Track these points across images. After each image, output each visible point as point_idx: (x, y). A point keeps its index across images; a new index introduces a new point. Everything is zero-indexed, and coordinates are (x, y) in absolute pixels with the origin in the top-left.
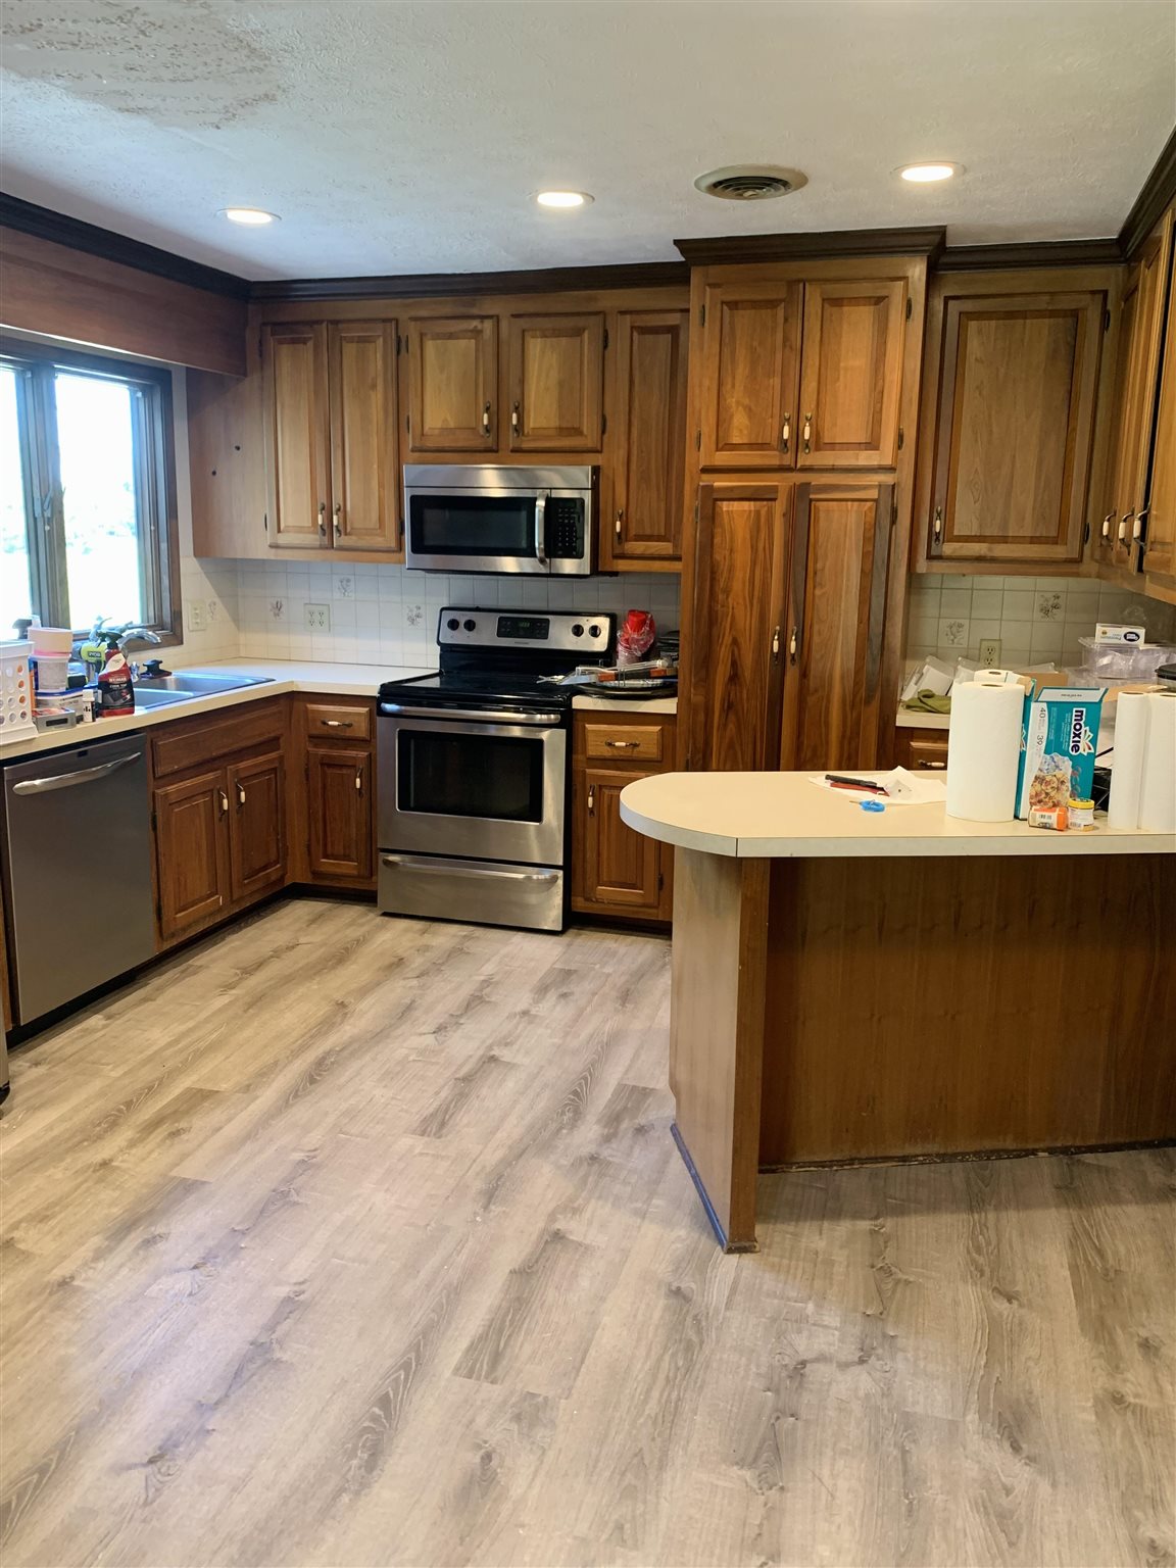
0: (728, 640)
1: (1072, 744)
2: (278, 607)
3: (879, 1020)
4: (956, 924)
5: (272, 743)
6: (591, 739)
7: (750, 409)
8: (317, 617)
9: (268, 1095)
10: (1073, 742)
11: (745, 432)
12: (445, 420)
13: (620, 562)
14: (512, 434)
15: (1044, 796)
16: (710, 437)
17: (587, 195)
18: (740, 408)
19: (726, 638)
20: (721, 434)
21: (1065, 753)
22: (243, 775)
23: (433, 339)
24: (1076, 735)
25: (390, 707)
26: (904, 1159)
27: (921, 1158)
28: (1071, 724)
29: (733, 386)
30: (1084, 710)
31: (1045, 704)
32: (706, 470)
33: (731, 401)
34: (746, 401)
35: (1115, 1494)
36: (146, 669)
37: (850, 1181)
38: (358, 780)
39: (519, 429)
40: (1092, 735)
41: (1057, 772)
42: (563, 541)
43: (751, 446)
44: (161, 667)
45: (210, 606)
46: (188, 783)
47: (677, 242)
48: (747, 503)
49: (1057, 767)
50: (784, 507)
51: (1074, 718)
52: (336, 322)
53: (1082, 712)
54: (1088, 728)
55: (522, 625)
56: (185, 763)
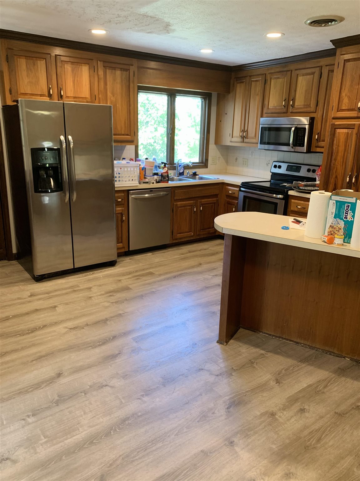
0: (334, 176)
1: (344, 216)
2: (237, 159)
3: (291, 297)
4: (319, 272)
5: (216, 196)
6: (292, 204)
7: (349, 97)
8: (245, 162)
9: (162, 277)
10: (345, 215)
11: (347, 105)
12: (274, 104)
13: (318, 148)
14: (291, 107)
15: (333, 232)
16: (336, 107)
17: (282, 33)
18: (346, 97)
19: (334, 175)
20: (339, 106)
21: (342, 219)
22: (202, 203)
23: (274, 79)
24: (346, 213)
25: (242, 189)
26: (297, 343)
27: (302, 345)
28: (344, 209)
29: (345, 89)
30: (350, 205)
31: (335, 201)
32: (334, 118)
33: (343, 94)
34: (348, 94)
35: (240, 428)
36: (192, 173)
37: (274, 342)
38: (234, 209)
39: (293, 106)
40: (353, 214)
41: (338, 225)
42: (299, 141)
43: (349, 110)
44: (197, 173)
45: (218, 158)
46: (184, 202)
47: (331, 41)
48: (345, 130)
49: (338, 223)
50: (356, 132)
51: (346, 207)
52: (250, 76)
53: (349, 205)
54: (351, 211)
55: (294, 168)
56: (183, 198)
